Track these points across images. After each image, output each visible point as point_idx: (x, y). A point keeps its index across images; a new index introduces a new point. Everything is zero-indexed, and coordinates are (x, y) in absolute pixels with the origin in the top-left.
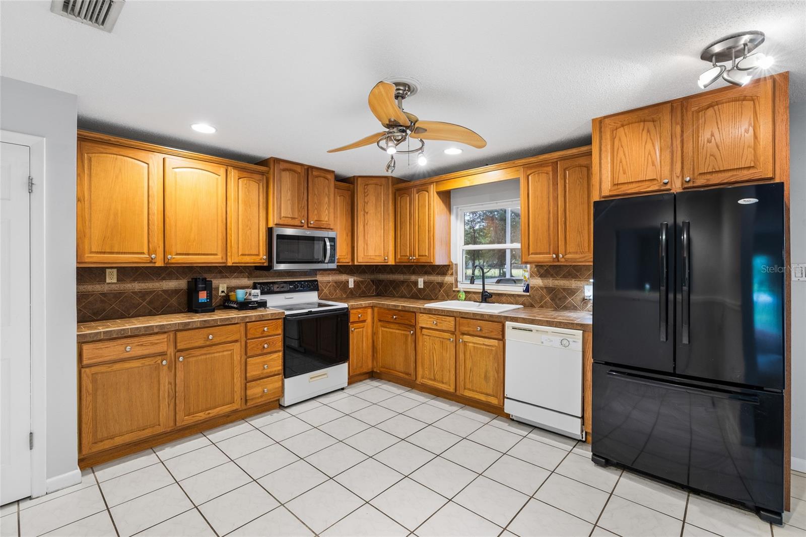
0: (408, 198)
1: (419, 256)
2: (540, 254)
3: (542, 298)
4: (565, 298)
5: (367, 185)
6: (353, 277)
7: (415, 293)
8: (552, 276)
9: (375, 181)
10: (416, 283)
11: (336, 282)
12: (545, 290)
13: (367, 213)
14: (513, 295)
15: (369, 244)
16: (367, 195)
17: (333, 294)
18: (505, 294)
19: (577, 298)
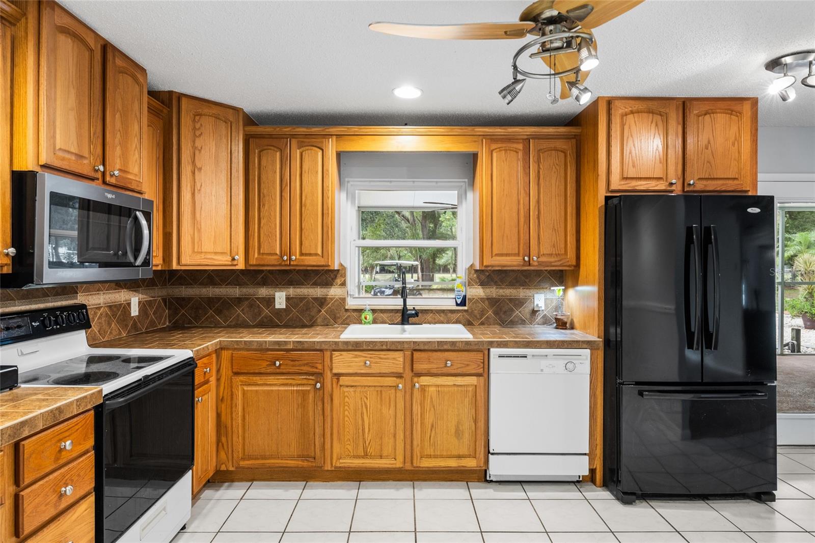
0: (278, 154)
1: (302, 254)
2: (507, 255)
3: (482, 313)
4: (512, 311)
5: (200, 115)
6: (137, 294)
7: (266, 317)
8: (496, 284)
9: (215, 110)
10: (270, 301)
11: (110, 307)
12: (487, 302)
13: (200, 169)
14: (443, 311)
15: (203, 230)
16: (200, 135)
17: (105, 332)
18: (432, 311)
19: (526, 310)
